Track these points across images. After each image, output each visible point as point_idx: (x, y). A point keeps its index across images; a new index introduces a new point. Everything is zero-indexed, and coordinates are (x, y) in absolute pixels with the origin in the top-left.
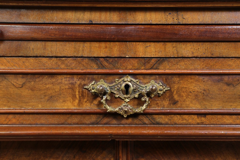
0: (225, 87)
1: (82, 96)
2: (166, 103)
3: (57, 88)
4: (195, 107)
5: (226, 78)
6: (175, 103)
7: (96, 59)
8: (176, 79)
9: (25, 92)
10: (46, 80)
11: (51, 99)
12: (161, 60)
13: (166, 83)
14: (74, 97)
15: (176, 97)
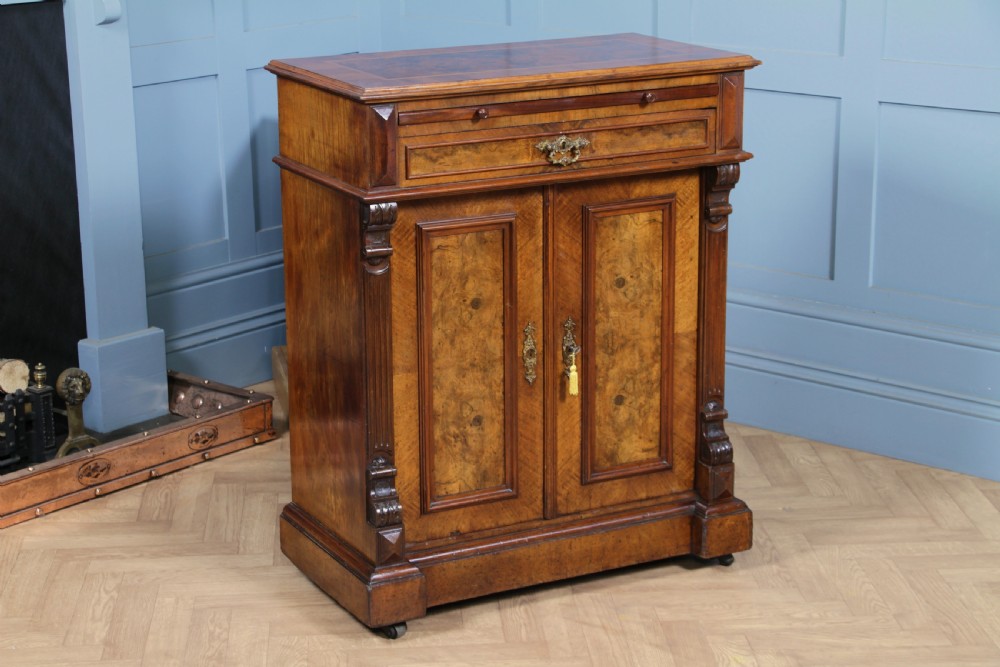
0: (624, 137)
1: (534, 153)
2: (588, 152)
3: (517, 149)
4: (606, 153)
5: (625, 131)
6: (593, 151)
7: (543, 125)
8: (594, 134)
9: (497, 154)
10: (511, 143)
11: (514, 157)
12: (585, 121)
13: (589, 138)
14: (529, 154)
15: (594, 148)
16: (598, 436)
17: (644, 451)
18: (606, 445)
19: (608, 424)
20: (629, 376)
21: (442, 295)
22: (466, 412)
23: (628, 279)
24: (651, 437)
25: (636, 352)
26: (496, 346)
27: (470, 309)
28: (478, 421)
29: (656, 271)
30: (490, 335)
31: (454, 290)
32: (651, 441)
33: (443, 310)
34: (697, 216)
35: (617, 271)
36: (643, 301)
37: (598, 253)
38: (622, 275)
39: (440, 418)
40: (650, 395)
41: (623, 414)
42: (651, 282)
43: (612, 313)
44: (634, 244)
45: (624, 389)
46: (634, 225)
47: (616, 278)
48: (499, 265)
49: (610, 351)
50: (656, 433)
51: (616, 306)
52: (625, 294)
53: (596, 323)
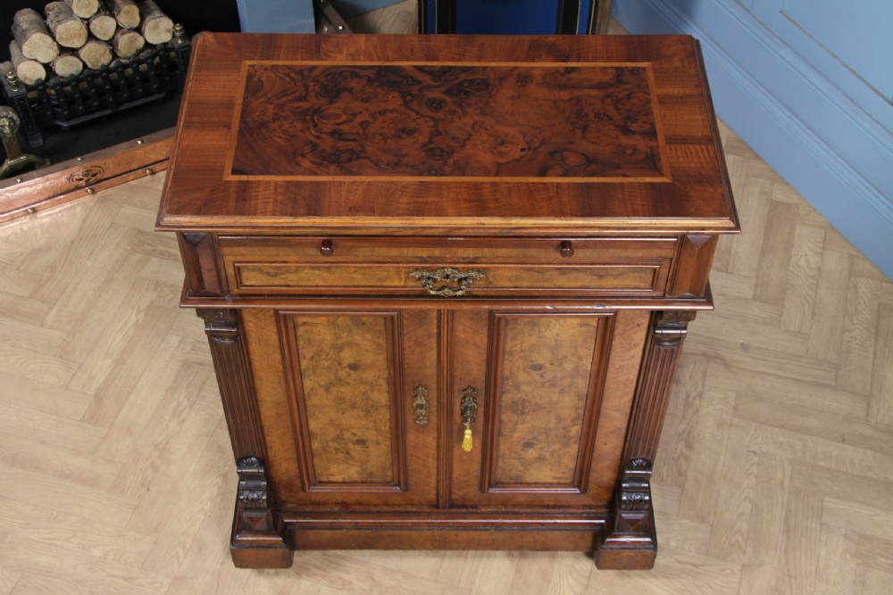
12: (478, 258)
13: (484, 271)
16: (501, 464)
17: (554, 478)
18: (510, 471)
19: (514, 458)
20: (542, 431)
21: (312, 358)
22: (347, 435)
23: (548, 365)
24: (565, 470)
25: (552, 416)
26: (382, 396)
27: (347, 370)
28: (361, 442)
29: (585, 362)
30: (373, 389)
31: (327, 355)
32: (564, 473)
33: (314, 369)
34: (646, 325)
35: (534, 359)
36: (566, 382)
37: (509, 344)
38: (539, 363)
39: (318, 437)
40: (566, 445)
41: (532, 453)
42: (576, 369)
43: (524, 388)
44: (556, 340)
45: (534, 438)
46: (557, 326)
47: (531, 364)
48: (382, 341)
49: (519, 412)
50: (571, 469)
51: (529, 384)
52: (542, 376)
53: (502, 393)
